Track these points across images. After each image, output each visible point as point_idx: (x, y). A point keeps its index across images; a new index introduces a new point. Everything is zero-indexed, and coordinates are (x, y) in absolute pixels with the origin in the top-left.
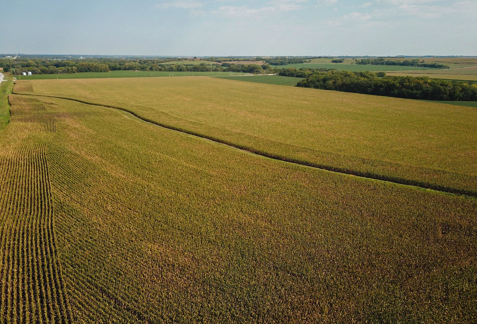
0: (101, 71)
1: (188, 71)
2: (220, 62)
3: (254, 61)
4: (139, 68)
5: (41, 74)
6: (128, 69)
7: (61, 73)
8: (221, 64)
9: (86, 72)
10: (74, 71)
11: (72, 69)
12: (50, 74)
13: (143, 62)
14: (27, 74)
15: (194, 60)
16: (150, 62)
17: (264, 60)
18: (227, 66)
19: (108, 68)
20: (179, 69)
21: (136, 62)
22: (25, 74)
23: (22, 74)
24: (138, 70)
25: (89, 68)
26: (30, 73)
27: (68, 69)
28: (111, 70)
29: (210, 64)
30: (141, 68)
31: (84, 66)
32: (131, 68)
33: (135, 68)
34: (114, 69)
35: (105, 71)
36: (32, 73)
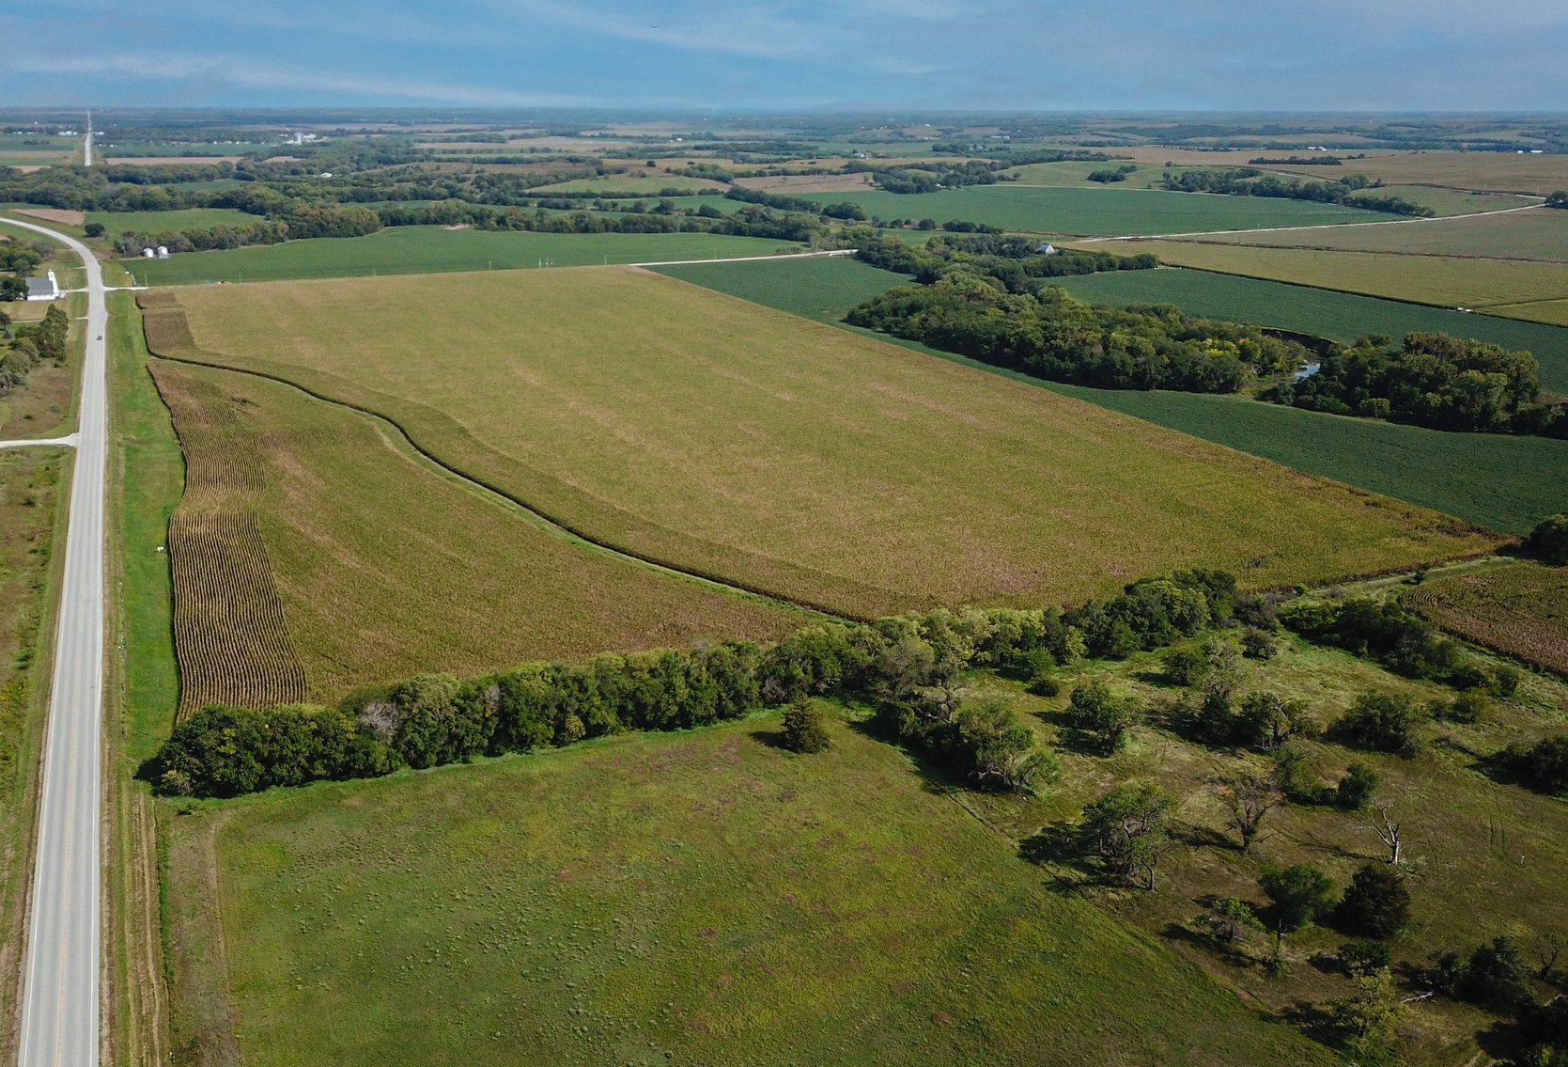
0: (358, 234)
1: (606, 230)
2: (724, 180)
3: (838, 174)
4: (467, 217)
5: (192, 250)
6: (436, 222)
7: (244, 245)
8: (726, 188)
9: (314, 236)
10: (281, 235)
11: (275, 231)
12: (214, 248)
13: (485, 184)
14: (156, 253)
15: (643, 176)
16: (508, 183)
17: (871, 170)
18: (742, 197)
19: (377, 218)
20: (583, 224)
21: (463, 180)
22: (150, 253)
23: (143, 254)
24: (464, 222)
25: (321, 225)
26: (164, 250)
27: (264, 232)
28: (386, 225)
29: (692, 189)
30: (475, 217)
31: (308, 218)
32: (443, 218)
33: (455, 217)
34: (394, 221)
35: (369, 229)
36: (169, 251)
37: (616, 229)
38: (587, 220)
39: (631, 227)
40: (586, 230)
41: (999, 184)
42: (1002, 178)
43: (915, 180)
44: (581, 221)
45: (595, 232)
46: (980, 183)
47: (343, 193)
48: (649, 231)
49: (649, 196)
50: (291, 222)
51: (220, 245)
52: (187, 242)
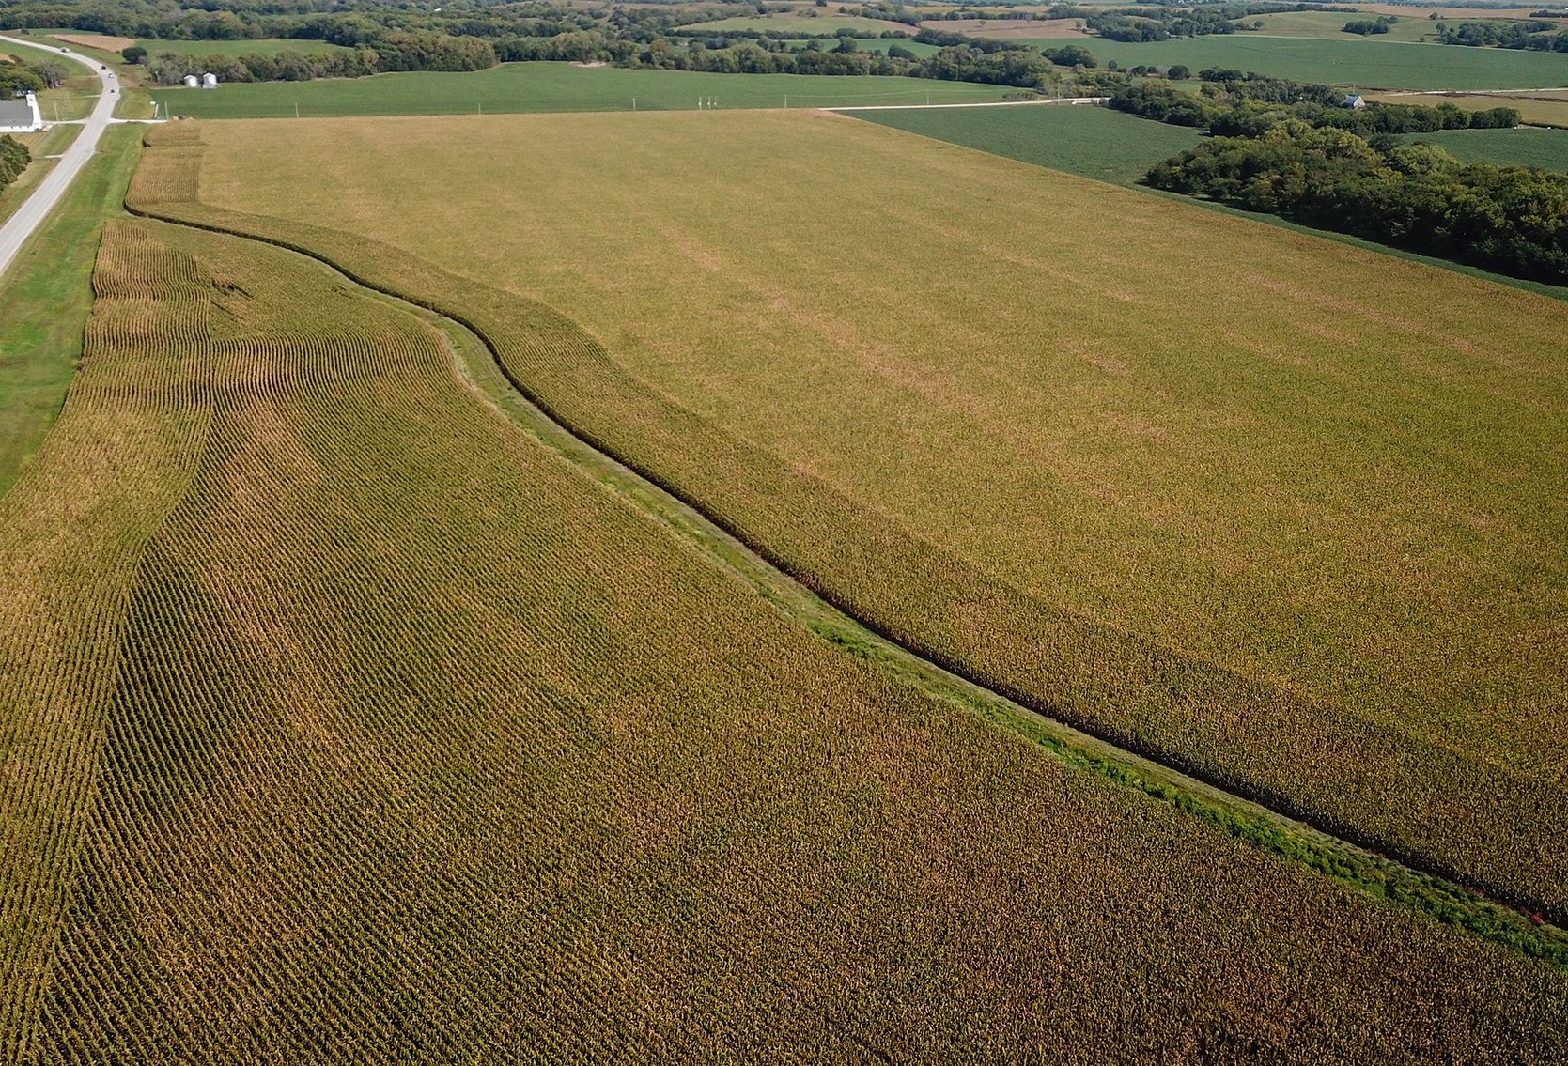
0: (467, 68)
1: (779, 71)
2: (910, 22)
3: (1043, 19)
4: (603, 53)
5: (249, 81)
6: (564, 58)
7: (319, 76)
8: (914, 31)
9: (411, 70)
10: (369, 66)
11: (361, 61)
12: (279, 79)
13: (625, 20)
14: (201, 82)
15: (814, 15)
16: (653, 19)
17: (1082, 15)
18: (935, 41)
19: (491, 51)
20: (748, 63)
21: (599, 16)
22: (193, 82)
23: (183, 83)
24: (600, 58)
25: (420, 55)
26: (212, 79)
27: (347, 61)
28: (503, 61)
29: (873, 31)
30: (613, 53)
31: (403, 46)
32: (573, 53)
33: (588, 52)
34: (513, 55)
35: (481, 63)
36: (218, 80)
37: (790, 70)
38: (754, 57)
39: (809, 67)
40: (752, 69)
41: (1237, 34)
42: (1241, 27)
43: (1137, 26)
44: (747, 59)
45: (763, 72)
46: (1214, 32)
47: (453, 26)
48: (831, 72)
49: (822, 37)
50: (381, 50)
51: (288, 75)
52: (243, 69)
